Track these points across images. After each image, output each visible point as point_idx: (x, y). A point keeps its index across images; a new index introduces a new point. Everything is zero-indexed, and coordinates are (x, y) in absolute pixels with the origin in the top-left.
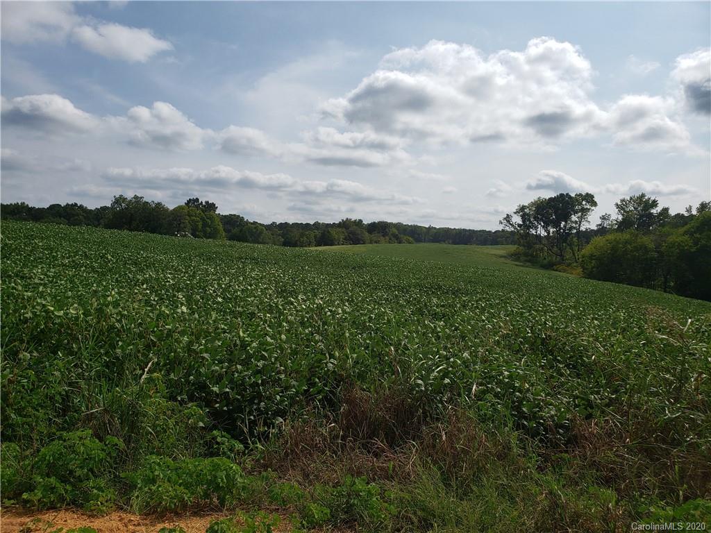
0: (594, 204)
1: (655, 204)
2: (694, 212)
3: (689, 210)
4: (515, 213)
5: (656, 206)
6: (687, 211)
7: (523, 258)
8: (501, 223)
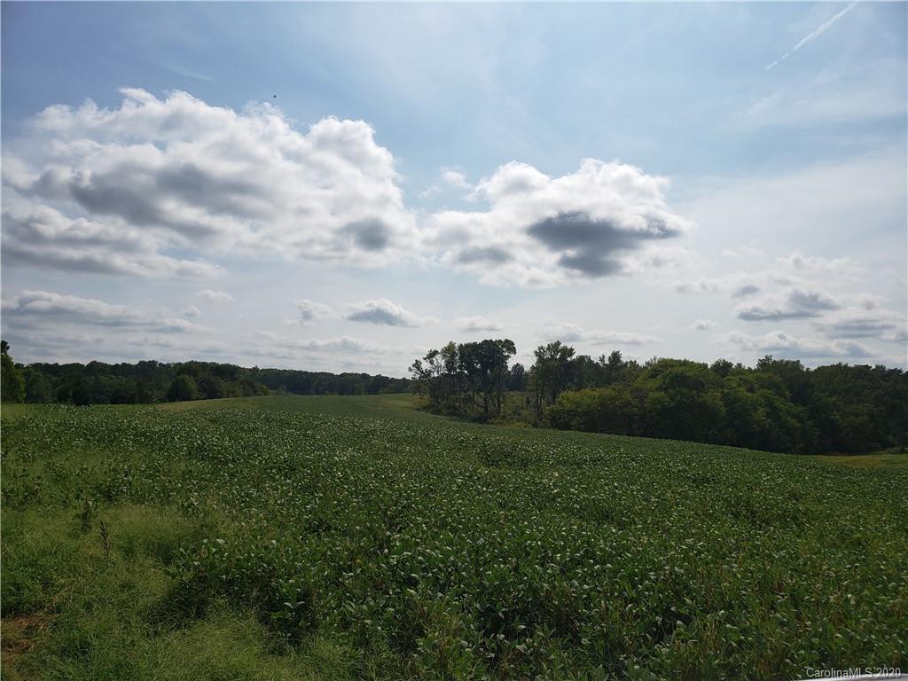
0: (514, 351)
1: (571, 352)
2: (607, 362)
3: (602, 359)
4: (425, 359)
5: (572, 354)
6: (601, 360)
7: (445, 411)
8: (410, 370)
